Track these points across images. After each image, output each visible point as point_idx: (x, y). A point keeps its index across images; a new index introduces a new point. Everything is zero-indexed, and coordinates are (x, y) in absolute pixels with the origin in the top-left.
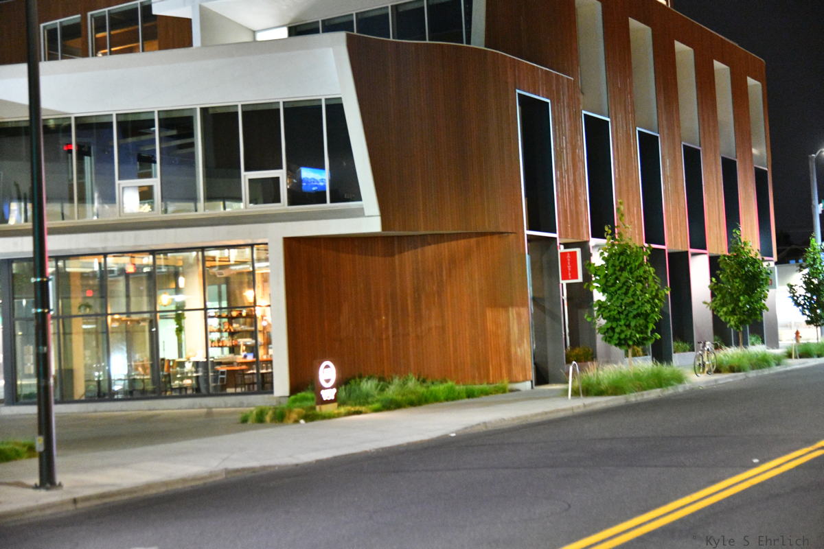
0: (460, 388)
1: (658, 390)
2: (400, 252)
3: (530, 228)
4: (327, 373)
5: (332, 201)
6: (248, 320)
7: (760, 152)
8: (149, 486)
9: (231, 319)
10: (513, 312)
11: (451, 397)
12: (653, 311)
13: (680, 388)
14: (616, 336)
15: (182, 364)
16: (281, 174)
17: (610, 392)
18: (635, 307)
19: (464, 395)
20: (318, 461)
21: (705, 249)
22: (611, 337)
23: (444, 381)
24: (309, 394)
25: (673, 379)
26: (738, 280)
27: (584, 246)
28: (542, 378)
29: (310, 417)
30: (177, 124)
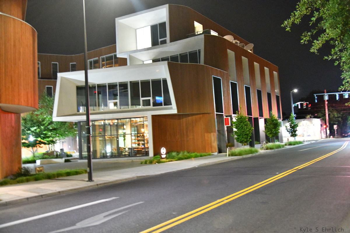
0: (198, 154)
1: (251, 154)
2: (182, 118)
3: (216, 112)
4: (163, 151)
5: (164, 105)
6: (142, 137)
7: (277, 91)
8: (117, 181)
9: (138, 136)
10: (212, 134)
11: (196, 157)
12: (249, 133)
13: (257, 154)
14: (240, 140)
15: (125, 149)
16: (151, 98)
17: (238, 155)
18: (245, 132)
19: (199, 156)
20: (161, 174)
21: (263, 117)
22: (238, 140)
23: (194, 152)
24: (158, 156)
25: (255, 151)
26: (272, 125)
27: (231, 116)
28: (220, 151)
29: (159, 162)
30: (123, 86)
